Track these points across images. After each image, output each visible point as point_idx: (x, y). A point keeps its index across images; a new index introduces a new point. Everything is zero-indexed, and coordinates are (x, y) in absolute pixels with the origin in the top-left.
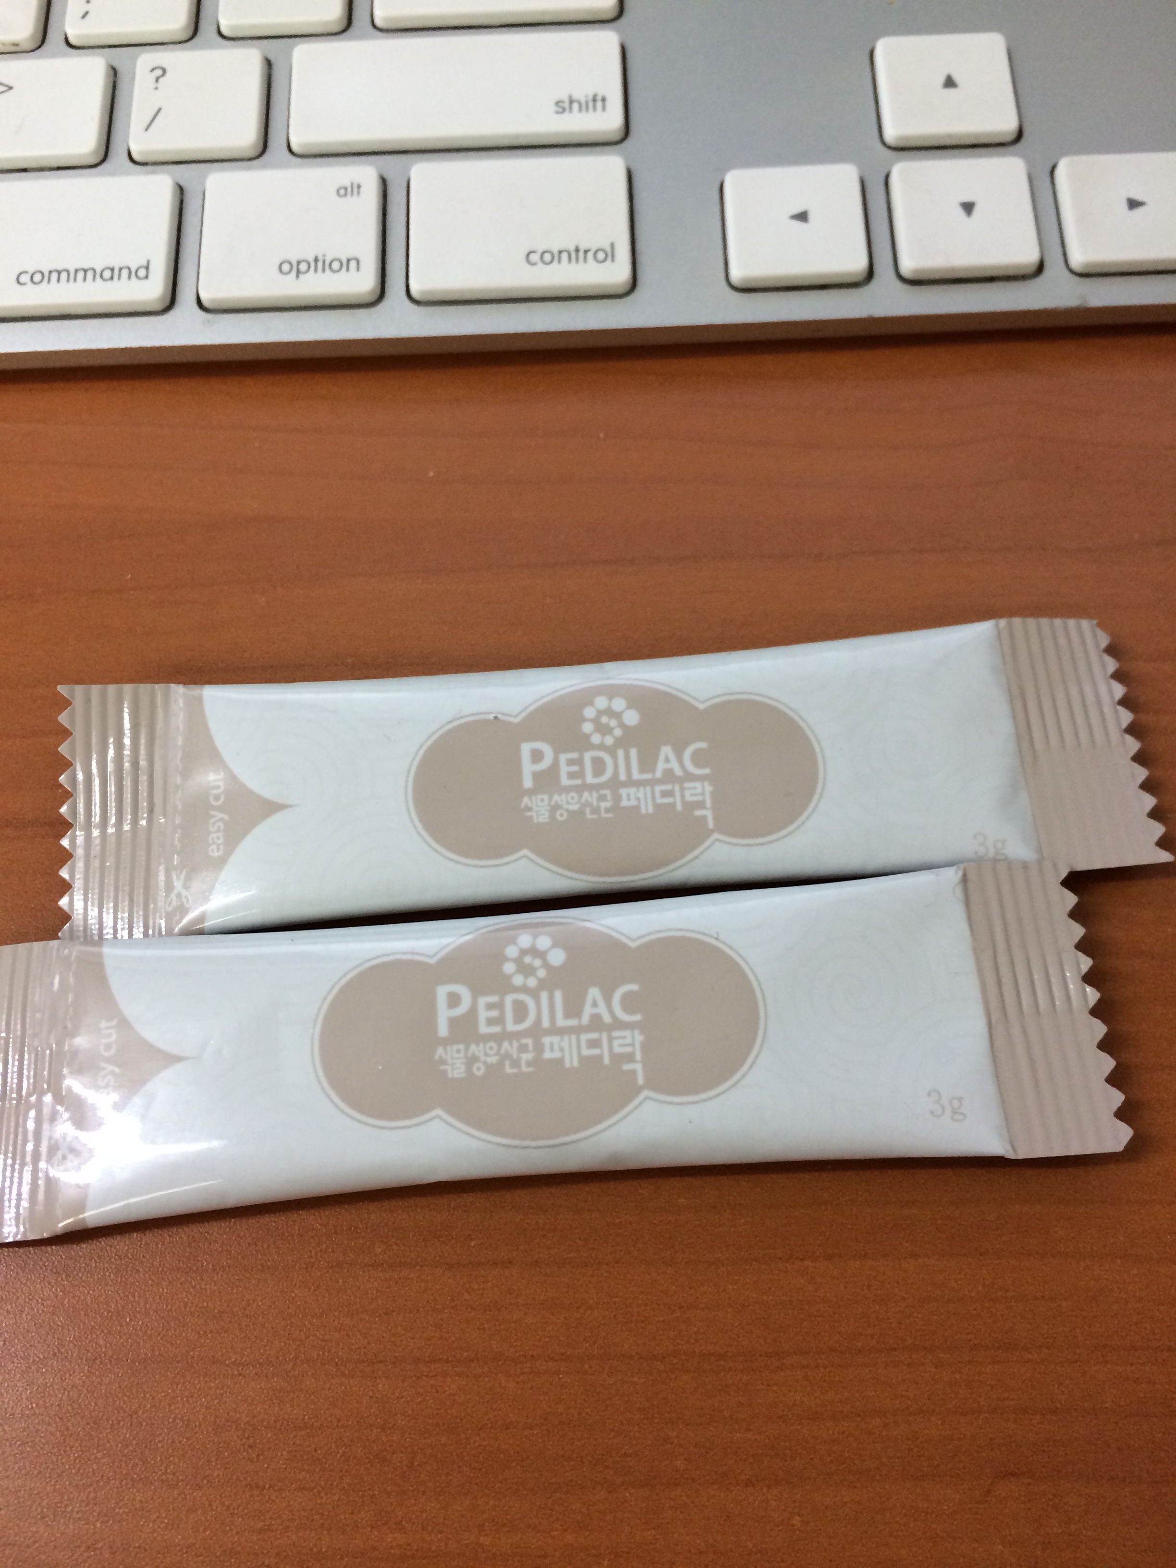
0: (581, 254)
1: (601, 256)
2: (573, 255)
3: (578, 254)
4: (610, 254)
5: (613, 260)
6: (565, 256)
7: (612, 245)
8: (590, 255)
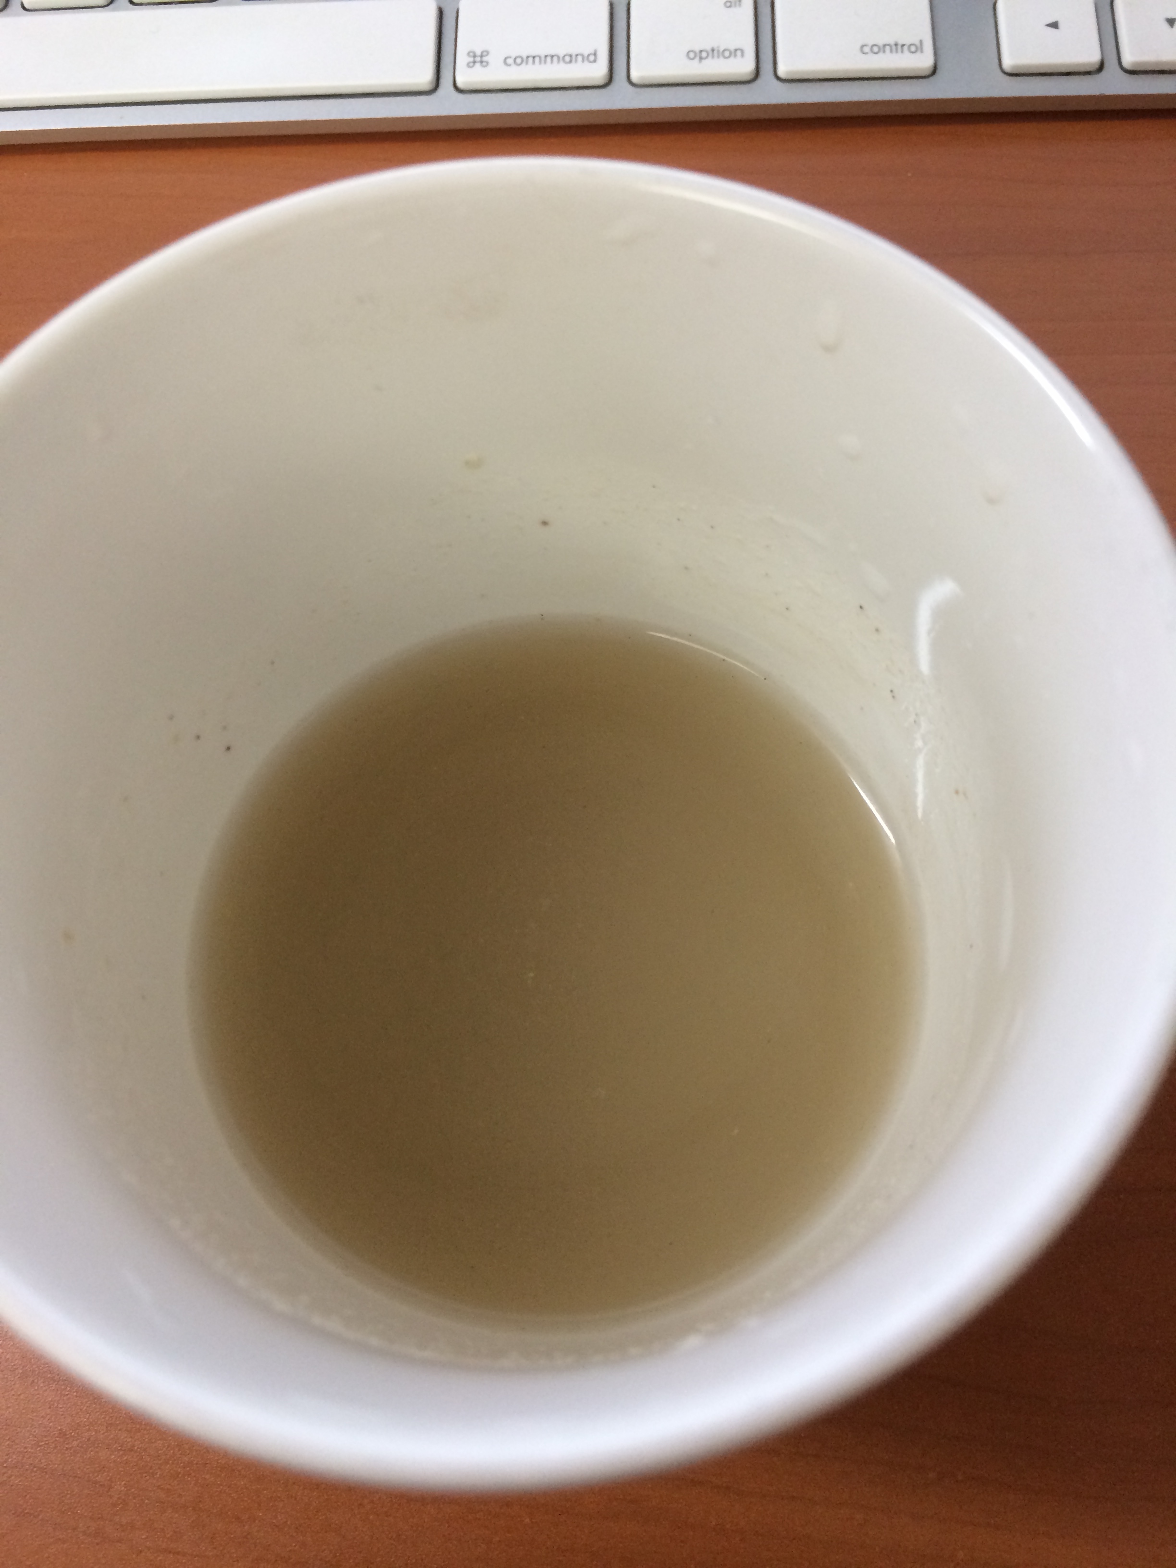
0: (899, 47)
1: (913, 49)
2: (894, 47)
3: (897, 47)
4: (918, 48)
5: (922, 52)
6: (888, 48)
7: (921, 42)
8: (906, 48)
